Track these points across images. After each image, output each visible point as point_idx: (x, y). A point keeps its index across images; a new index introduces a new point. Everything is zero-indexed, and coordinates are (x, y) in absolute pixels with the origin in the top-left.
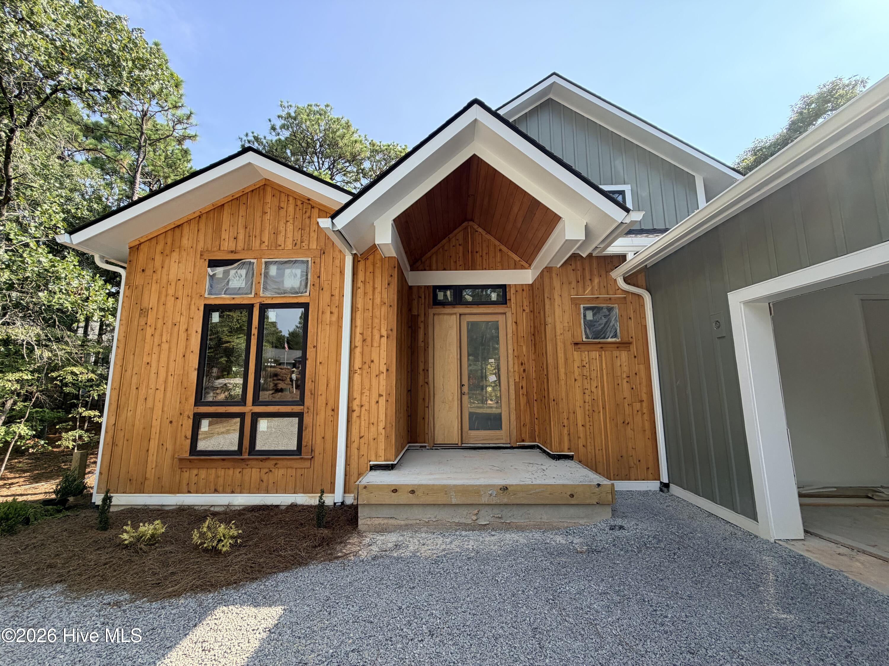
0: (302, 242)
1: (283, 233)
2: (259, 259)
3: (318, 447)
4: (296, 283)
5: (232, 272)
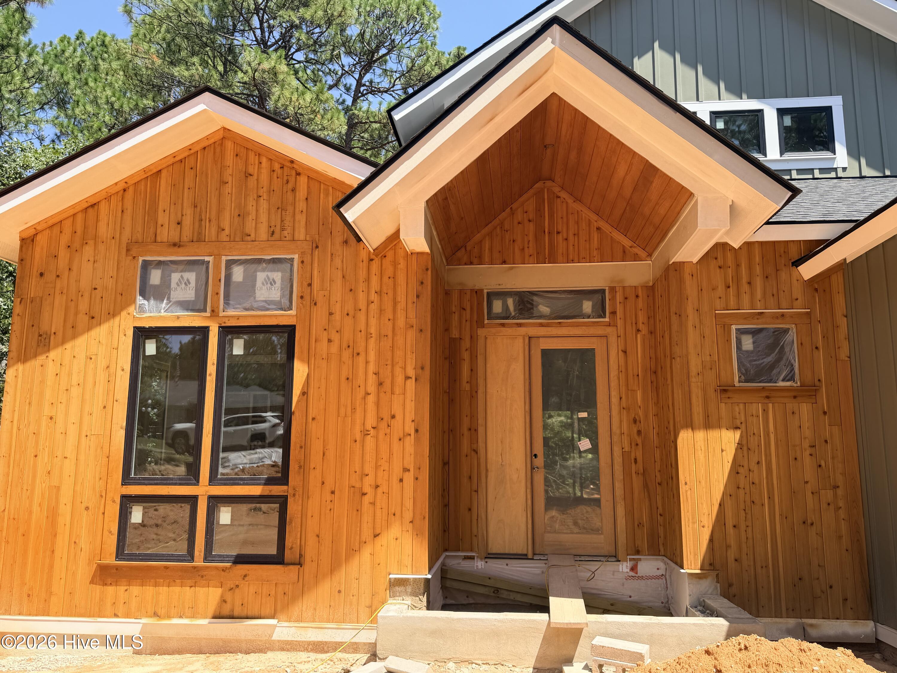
0: (283, 230)
1: (253, 216)
2: (217, 257)
3: (310, 553)
4: (275, 294)
5: (175, 277)
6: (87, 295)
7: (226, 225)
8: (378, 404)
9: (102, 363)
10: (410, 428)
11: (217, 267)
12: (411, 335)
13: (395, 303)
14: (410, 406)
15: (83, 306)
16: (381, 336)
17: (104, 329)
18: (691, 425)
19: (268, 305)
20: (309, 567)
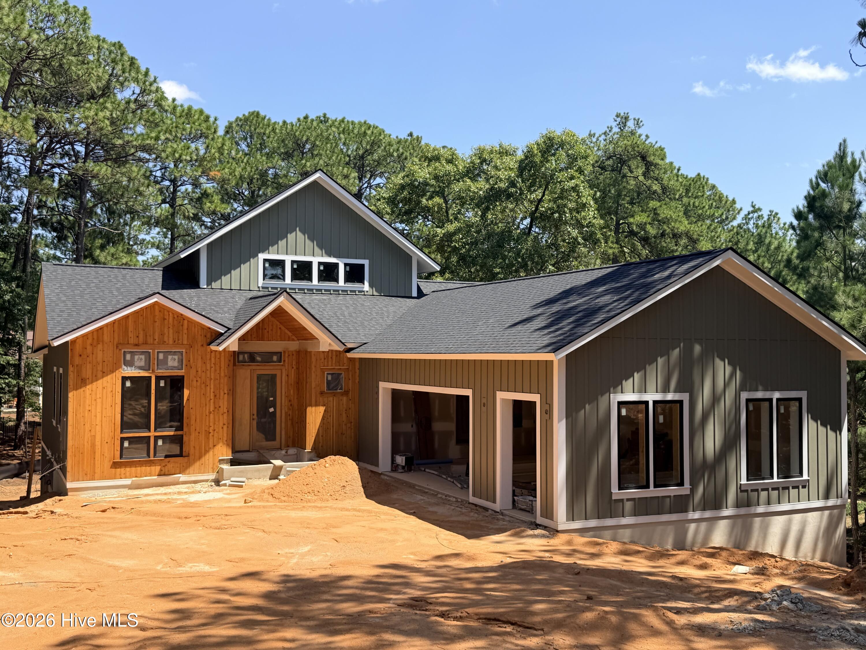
0: (178, 340)
1: (167, 334)
2: (154, 350)
3: (192, 452)
4: (176, 364)
5: (136, 357)
6: (101, 364)
7: (156, 337)
8: (214, 403)
9: (110, 390)
10: (226, 411)
11: (154, 354)
12: (226, 379)
13: (220, 368)
14: (226, 403)
15: (100, 368)
16: (215, 379)
17: (109, 377)
18: (311, 405)
19: (173, 368)
20: (191, 457)
